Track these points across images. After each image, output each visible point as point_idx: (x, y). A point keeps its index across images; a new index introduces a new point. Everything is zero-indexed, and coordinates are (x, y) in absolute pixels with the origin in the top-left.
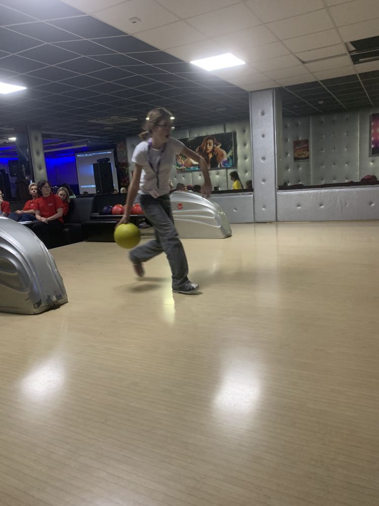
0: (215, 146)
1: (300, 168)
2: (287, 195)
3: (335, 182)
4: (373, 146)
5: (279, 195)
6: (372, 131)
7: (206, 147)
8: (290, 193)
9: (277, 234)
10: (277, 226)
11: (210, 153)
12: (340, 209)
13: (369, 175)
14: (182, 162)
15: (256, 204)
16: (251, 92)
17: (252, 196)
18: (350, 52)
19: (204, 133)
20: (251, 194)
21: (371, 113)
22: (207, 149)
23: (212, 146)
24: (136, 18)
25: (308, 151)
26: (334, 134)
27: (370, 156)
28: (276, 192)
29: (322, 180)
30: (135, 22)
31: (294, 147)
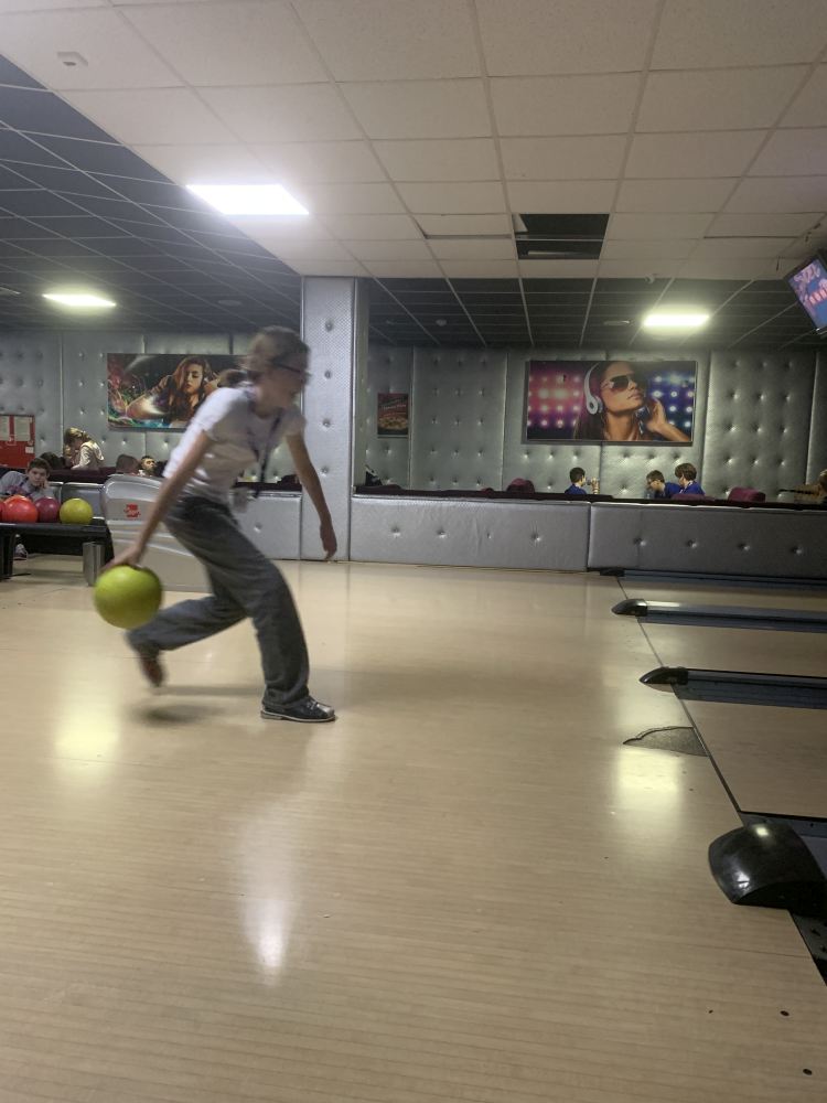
0: (206, 379)
1: (390, 452)
2: (372, 506)
3: (455, 486)
4: (529, 423)
5: (358, 503)
6: (530, 394)
7: (186, 380)
8: (379, 501)
9: (348, 587)
10: (348, 572)
11: (194, 393)
12: (477, 542)
13: (520, 480)
14: (122, 405)
15: (305, 520)
16: (307, 277)
17: (298, 500)
18: (517, 234)
19: (180, 348)
20: (295, 496)
21: (529, 360)
22: (186, 385)
23: (199, 380)
24: (76, 54)
25: (407, 417)
26: (459, 390)
27: (523, 442)
28: (350, 497)
29: (432, 480)
30: (73, 64)
31: (379, 407)
